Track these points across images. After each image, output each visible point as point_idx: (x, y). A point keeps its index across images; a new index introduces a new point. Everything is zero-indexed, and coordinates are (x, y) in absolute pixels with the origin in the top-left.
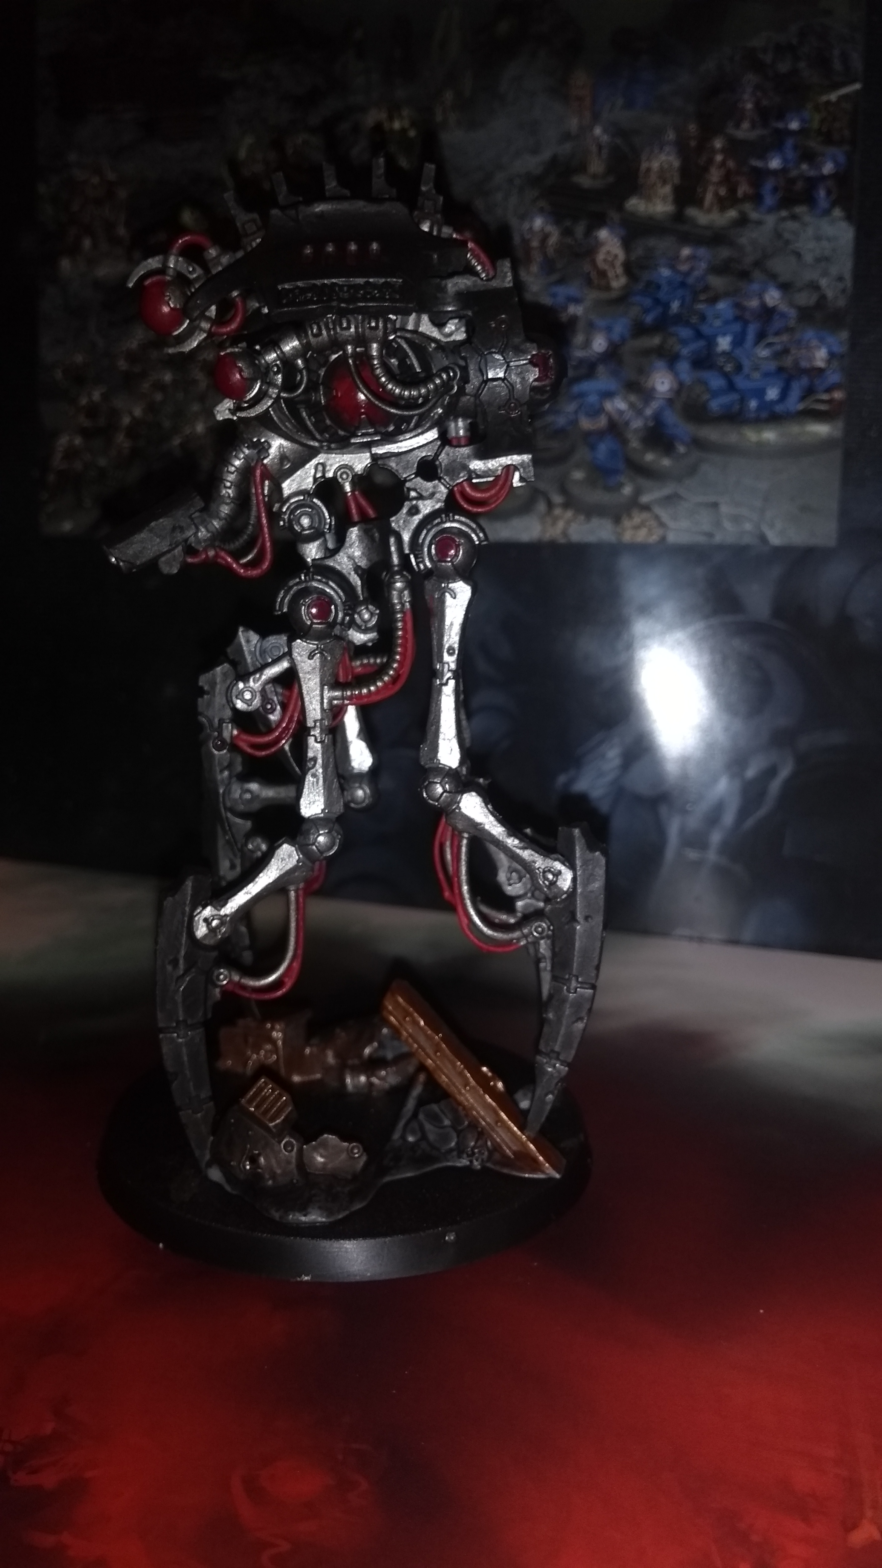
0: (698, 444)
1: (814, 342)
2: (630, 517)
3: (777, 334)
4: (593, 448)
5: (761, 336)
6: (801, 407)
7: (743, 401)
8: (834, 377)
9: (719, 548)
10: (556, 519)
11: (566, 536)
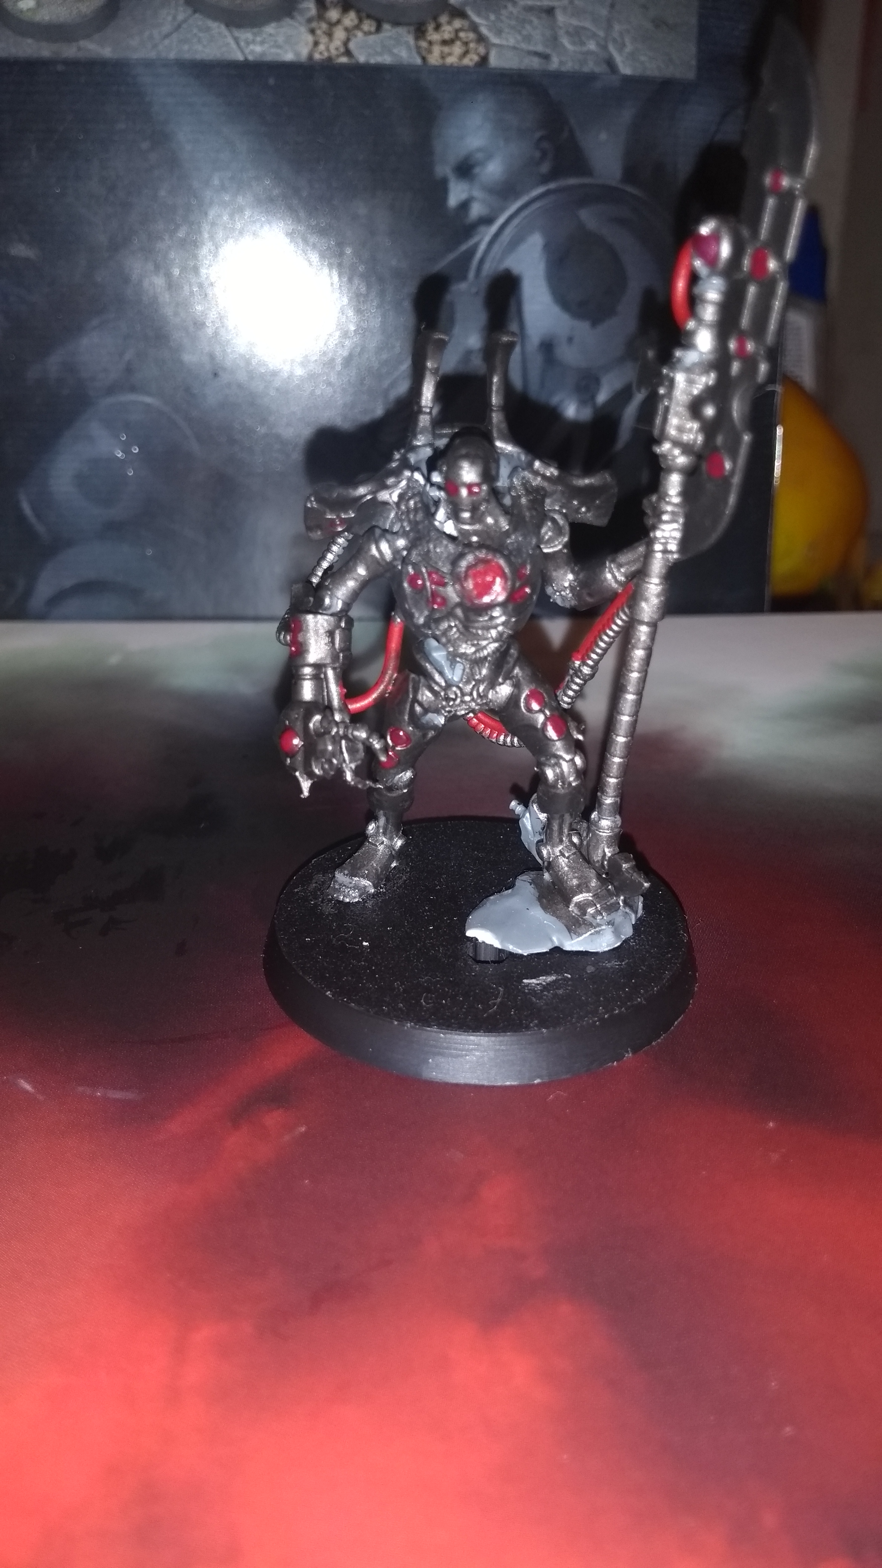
9: (557, 76)
10: (332, 25)
11: (348, 53)
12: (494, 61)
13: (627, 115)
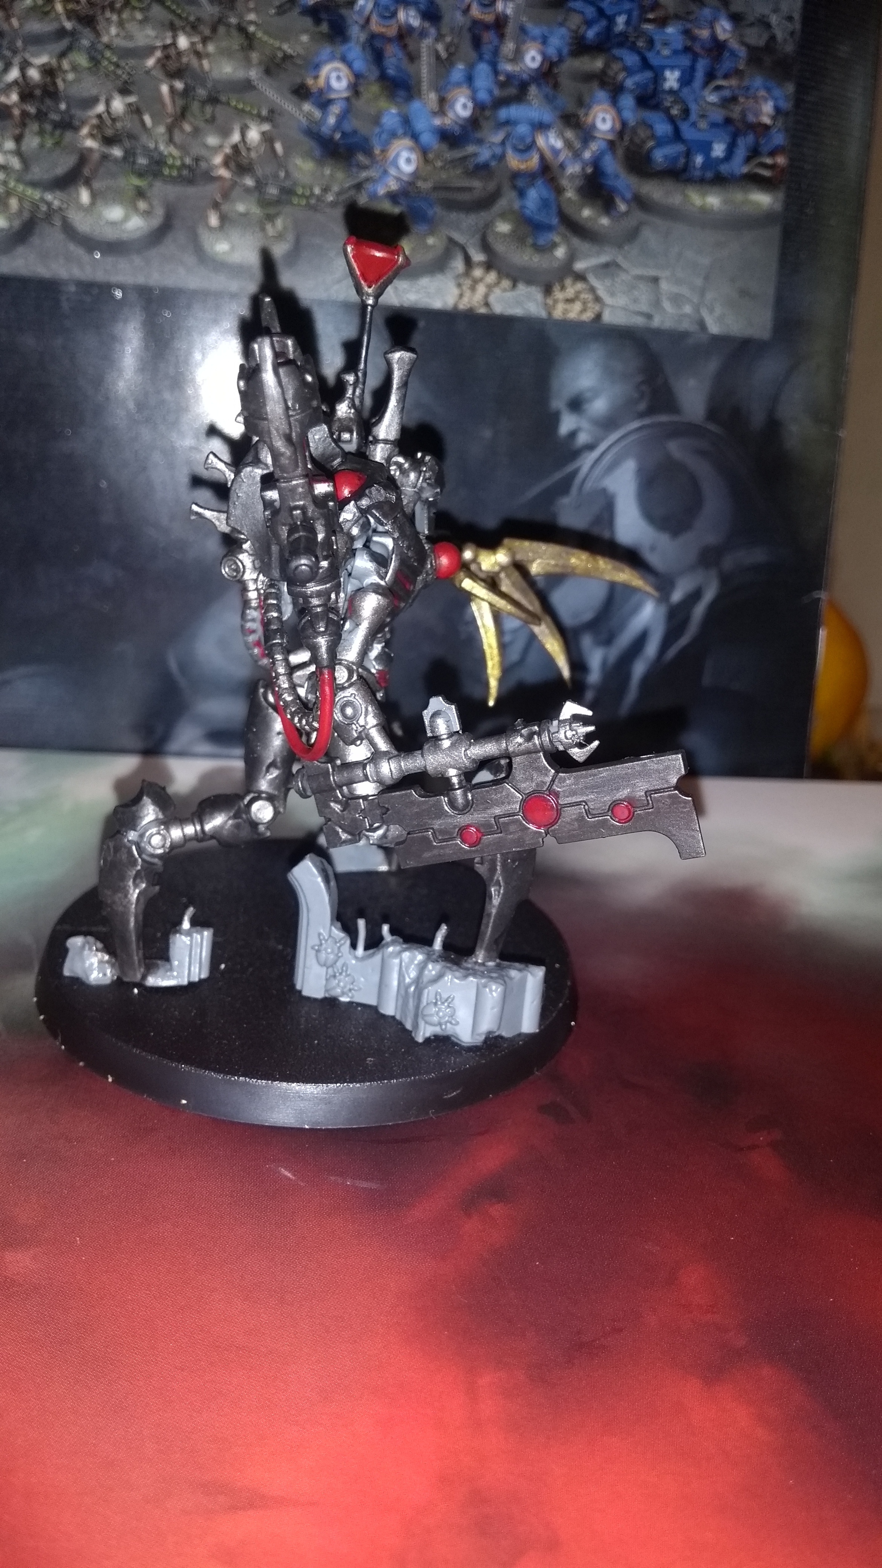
0: (641, 203)
1: (762, 93)
2: (563, 288)
3: (726, 76)
4: (522, 194)
5: (710, 76)
6: (745, 170)
7: (688, 154)
8: (778, 139)
9: (658, 333)
10: (476, 282)
11: (487, 304)
12: (608, 317)
13: (712, 366)
